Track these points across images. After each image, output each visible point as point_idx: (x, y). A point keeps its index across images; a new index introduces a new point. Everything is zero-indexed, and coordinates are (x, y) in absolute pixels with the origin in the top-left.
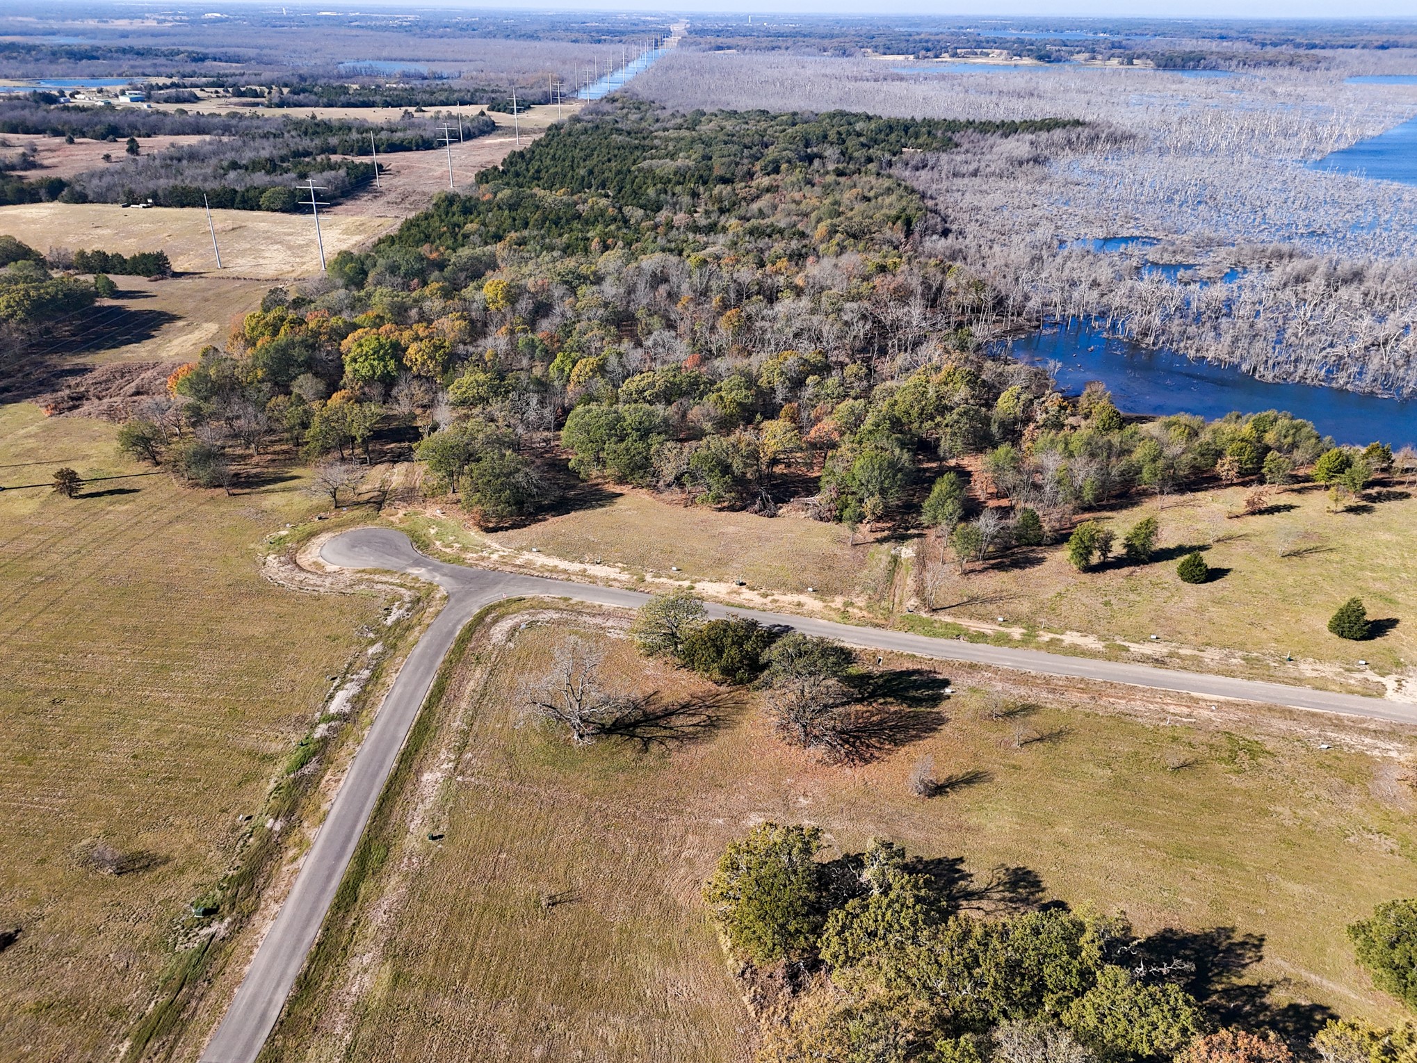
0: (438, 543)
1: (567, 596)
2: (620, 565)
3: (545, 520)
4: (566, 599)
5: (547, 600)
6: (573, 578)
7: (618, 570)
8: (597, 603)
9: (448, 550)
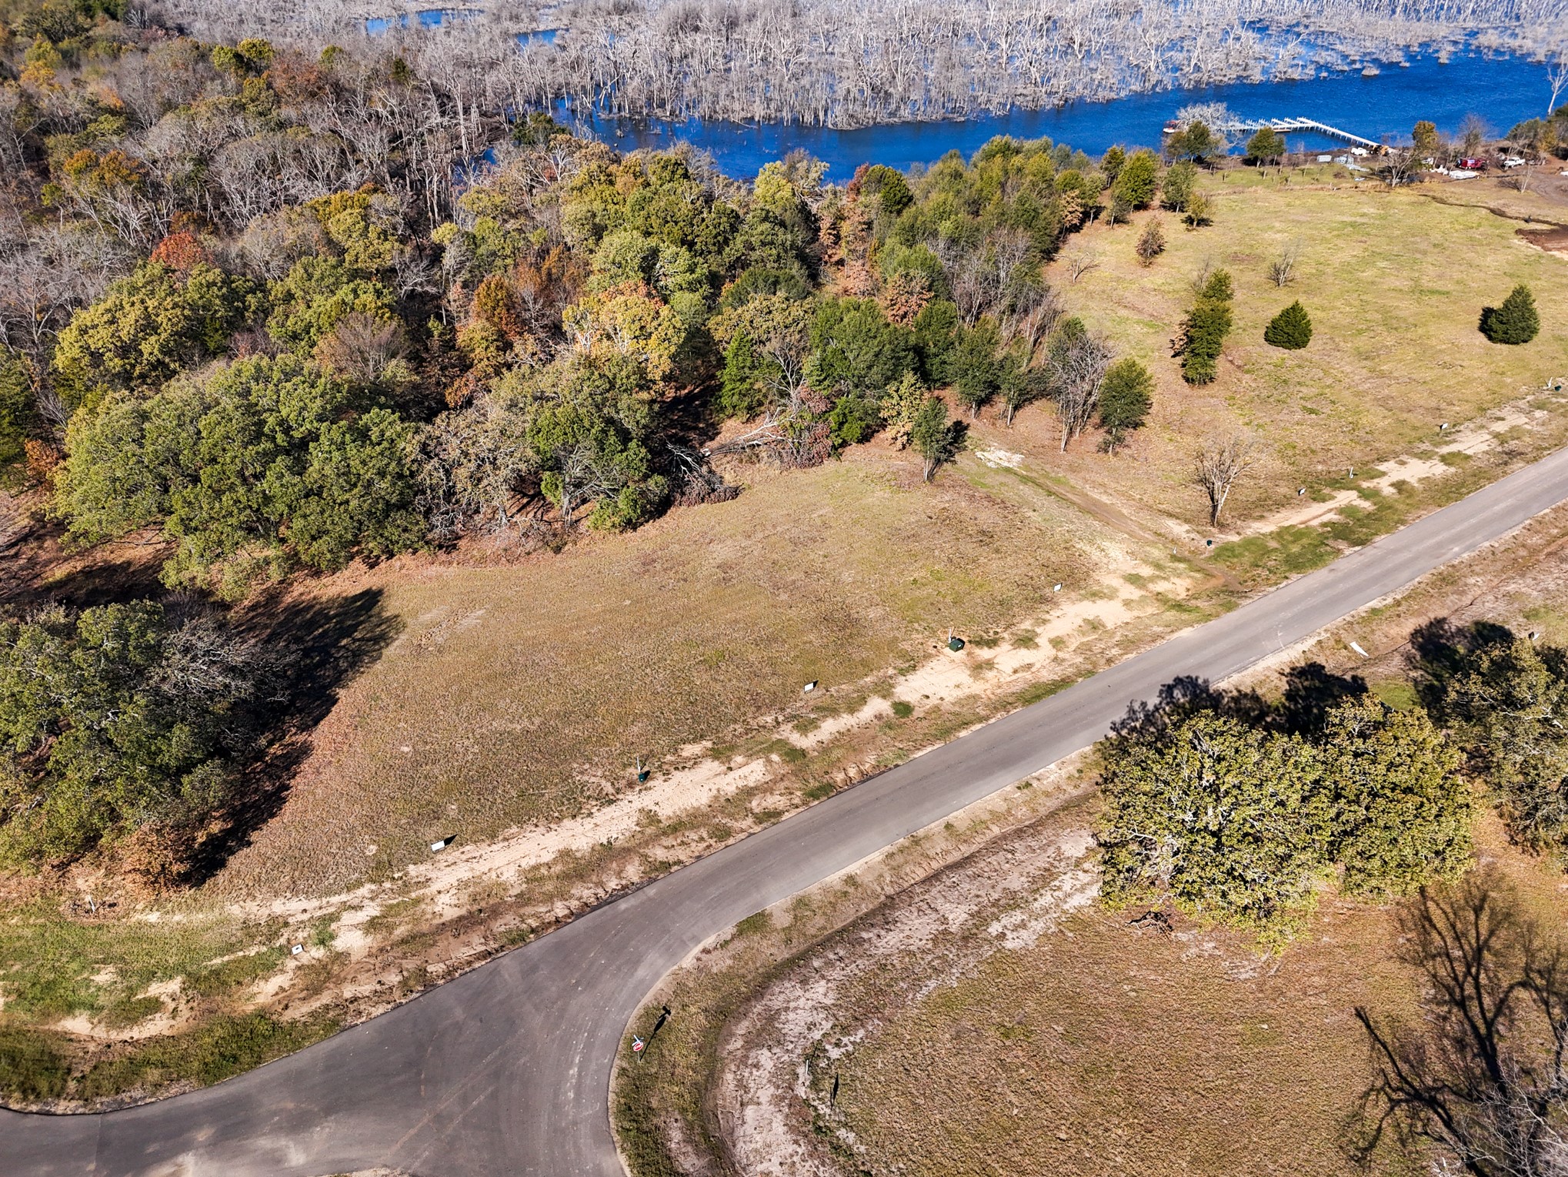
0: (78, 1025)
1: (742, 911)
2: (689, 750)
3: (305, 750)
4: (756, 924)
5: (720, 963)
6: (659, 853)
7: (710, 766)
8: (834, 878)
9: (157, 1026)
